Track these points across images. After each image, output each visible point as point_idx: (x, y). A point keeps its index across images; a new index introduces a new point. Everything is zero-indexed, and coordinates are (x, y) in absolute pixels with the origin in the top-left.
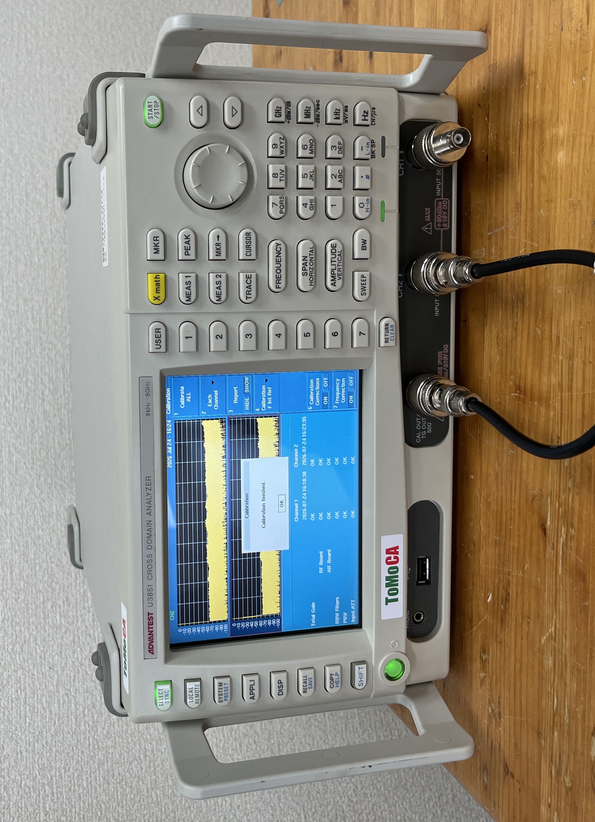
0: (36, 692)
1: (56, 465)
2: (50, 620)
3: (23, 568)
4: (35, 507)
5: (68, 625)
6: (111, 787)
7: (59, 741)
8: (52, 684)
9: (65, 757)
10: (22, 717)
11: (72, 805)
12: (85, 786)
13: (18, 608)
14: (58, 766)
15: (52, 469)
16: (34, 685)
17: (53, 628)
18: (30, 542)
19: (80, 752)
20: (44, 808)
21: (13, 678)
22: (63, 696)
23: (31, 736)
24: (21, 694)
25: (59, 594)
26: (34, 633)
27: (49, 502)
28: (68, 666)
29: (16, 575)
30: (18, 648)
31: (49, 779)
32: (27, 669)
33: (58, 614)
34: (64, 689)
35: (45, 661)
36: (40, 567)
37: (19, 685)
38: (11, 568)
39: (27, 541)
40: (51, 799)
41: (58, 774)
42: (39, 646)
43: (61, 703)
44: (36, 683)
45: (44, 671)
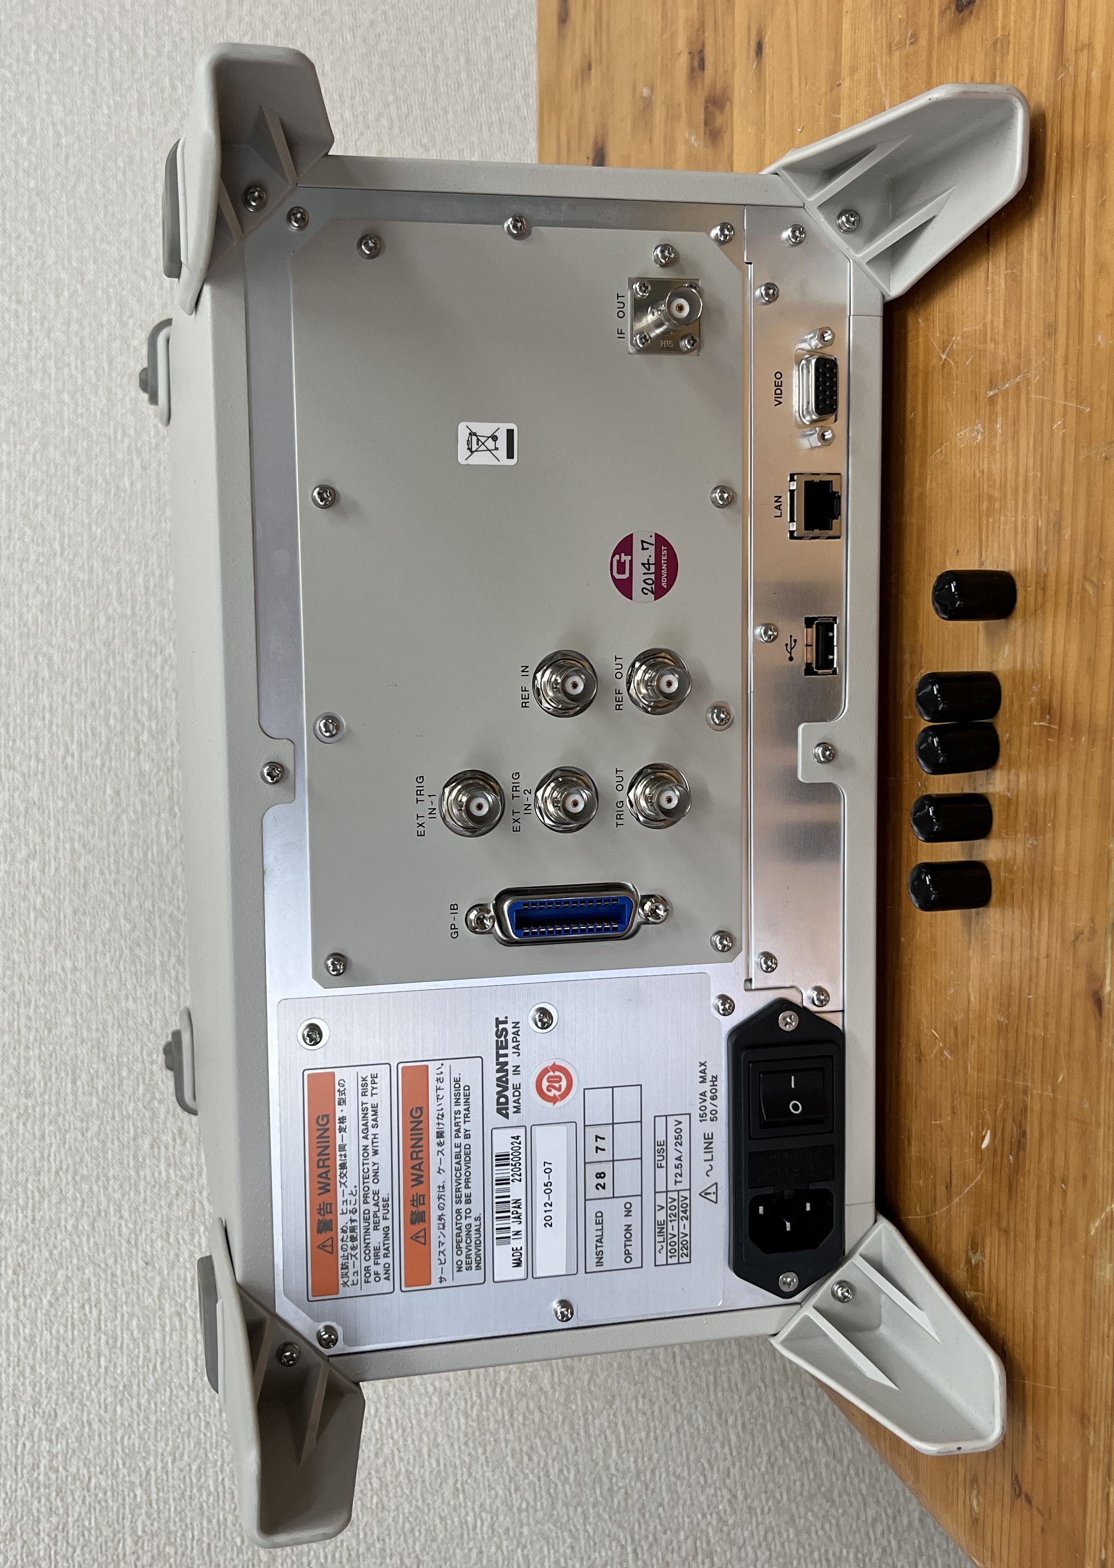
0: (119, 1309)
1: (161, 875)
2: (148, 1172)
3: (97, 1071)
4: (121, 957)
5: (181, 1182)
7: (163, 1403)
8: (150, 1293)
9: (173, 1432)
10: (92, 1356)
11: (186, 1525)
12: (212, 1488)
13: (87, 1150)
14: (160, 1450)
15: (153, 884)
16: (115, 1295)
17: (154, 1186)
18: (110, 1024)
19: (203, 1423)
20: (134, 1531)
21: (76, 1282)
22: (171, 1316)
23: (109, 1392)
24: (91, 1312)
25: (165, 1122)
26: (117, 1196)
27: (149, 948)
28: (181, 1260)
29: (83, 1085)
30: (85, 1223)
31: (144, 1476)
32: (103, 1266)
33: (163, 1160)
34: (173, 1304)
35: (137, 1250)
36: (130, 1071)
37: (86, 1296)
38: (74, 1072)
39: (105, 1022)
40: (147, 1512)
41: (160, 1465)
42: (126, 1221)
43: (167, 1329)
44: (120, 1291)
45: (134, 1269)
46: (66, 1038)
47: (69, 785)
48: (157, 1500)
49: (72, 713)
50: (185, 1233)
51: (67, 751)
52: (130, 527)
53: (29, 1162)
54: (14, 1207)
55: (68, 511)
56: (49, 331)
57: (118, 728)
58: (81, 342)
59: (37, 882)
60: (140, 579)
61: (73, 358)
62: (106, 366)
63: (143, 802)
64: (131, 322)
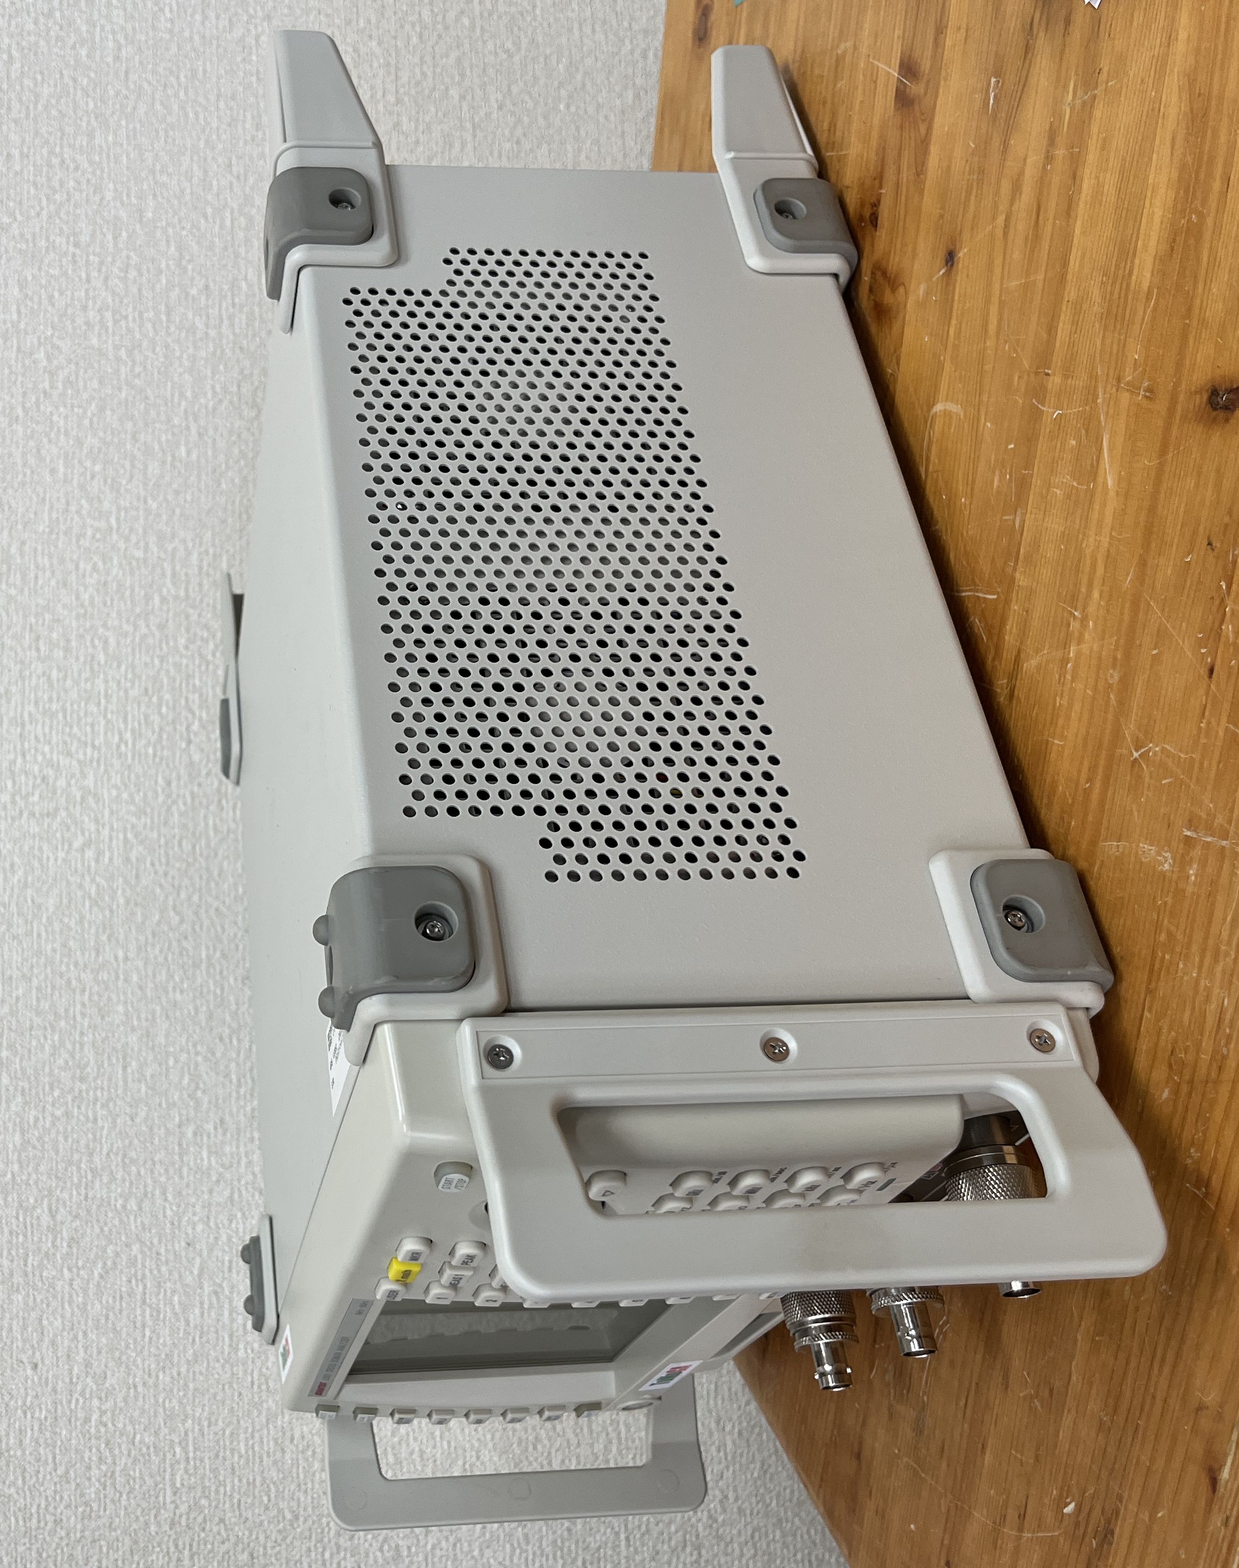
0: (162, 1285)
1: (208, 869)
2: (192, 1158)
3: (145, 1059)
4: (169, 949)
5: (222, 1170)
6: (288, 1456)
7: (201, 1373)
8: (192, 1273)
9: (210, 1400)
10: (138, 1325)
11: (219, 1482)
12: (243, 1452)
13: (136, 1134)
14: (197, 1414)
15: (201, 878)
16: (159, 1271)
17: (196, 1173)
18: (158, 1014)
19: (236, 1393)
20: (173, 1484)
21: (124, 1257)
22: (209, 1295)
23: (152, 1359)
24: (137, 1286)
25: (208, 1112)
26: (163, 1179)
27: (195, 941)
29: (133, 1072)
30: (133, 1205)
31: (183, 1436)
32: (148, 1243)
33: (205, 1148)
35: (180, 1231)
36: (176, 1061)
37: (133, 1271)
38: (124, 1058)
39: (154, 1011)
40: (185, 1468)
41: (197, 1428)
42: (171, 1204)
43: (206, 1306)
44: (164, 1269)
45: (177, 1248)
46: (118, 1026)
47: (122, 774)
48: (194, 1458)
49: (127, 699)
50: (224, 1218)
51: (121, 739)
52: (185, 501)
53: (83, 1142)
54: (69, 1184)
55: (124, 482)
56: (106, 279)
57: (170, 717)
58: (140, 290)
59: (93, 870)
60: (195, 557)
61: (130, 310)
62: (164, 318)
63: (192, 793)
64: (190, 267)
